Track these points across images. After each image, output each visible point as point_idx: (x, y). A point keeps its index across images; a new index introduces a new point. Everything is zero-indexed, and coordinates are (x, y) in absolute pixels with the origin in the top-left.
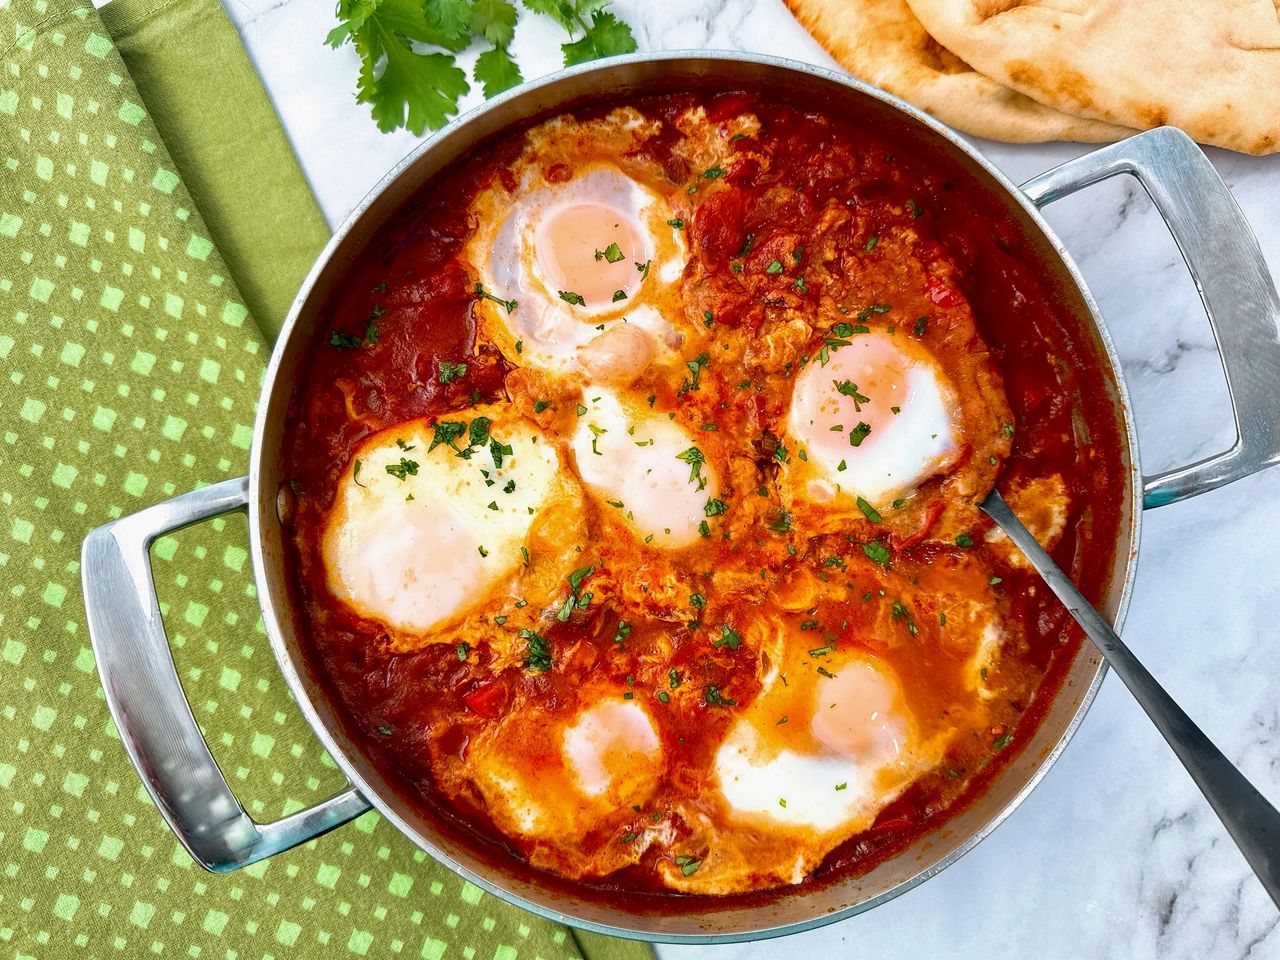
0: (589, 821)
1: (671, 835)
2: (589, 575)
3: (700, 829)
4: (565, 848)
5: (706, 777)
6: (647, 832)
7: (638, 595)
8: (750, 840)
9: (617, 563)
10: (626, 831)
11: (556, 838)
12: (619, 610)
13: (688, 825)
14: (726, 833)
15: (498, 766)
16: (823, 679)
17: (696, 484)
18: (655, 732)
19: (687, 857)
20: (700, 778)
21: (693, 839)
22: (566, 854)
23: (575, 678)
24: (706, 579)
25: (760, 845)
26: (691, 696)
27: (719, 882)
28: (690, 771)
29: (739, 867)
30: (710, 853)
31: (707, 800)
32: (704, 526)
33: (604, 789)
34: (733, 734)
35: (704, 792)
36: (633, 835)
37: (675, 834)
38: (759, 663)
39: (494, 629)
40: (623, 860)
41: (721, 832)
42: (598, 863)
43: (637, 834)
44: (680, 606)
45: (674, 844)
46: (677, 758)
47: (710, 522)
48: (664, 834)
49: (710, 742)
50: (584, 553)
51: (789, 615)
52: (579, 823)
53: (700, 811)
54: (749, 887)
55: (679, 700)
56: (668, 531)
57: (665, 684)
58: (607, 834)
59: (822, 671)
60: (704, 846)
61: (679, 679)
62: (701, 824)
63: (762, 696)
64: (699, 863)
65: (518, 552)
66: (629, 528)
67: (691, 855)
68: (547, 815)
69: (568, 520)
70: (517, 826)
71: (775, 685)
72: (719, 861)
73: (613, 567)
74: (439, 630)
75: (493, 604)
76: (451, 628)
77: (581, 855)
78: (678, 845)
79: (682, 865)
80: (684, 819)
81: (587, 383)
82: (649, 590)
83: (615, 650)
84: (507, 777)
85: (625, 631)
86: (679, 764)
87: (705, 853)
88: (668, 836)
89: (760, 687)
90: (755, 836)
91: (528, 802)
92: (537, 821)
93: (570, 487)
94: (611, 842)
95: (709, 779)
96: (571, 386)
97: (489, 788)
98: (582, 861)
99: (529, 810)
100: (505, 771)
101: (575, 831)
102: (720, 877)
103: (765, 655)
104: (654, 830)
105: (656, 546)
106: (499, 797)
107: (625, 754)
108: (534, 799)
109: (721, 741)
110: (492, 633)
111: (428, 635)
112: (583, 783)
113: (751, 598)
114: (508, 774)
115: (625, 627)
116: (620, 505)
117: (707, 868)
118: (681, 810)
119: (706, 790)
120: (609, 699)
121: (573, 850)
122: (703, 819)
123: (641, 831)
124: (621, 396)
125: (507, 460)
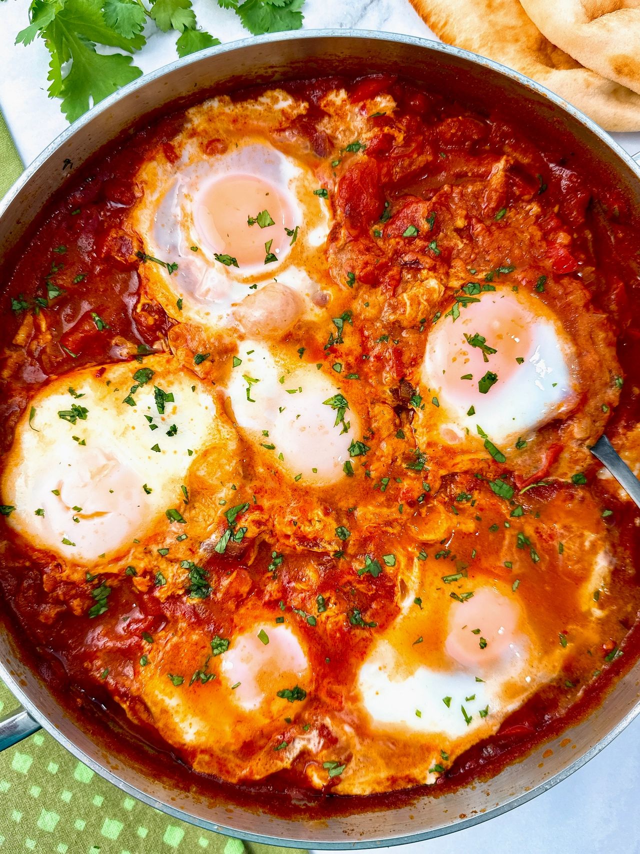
0: (245, 733)
1: (319, 743)
2: (244, 511)
3: (344, 738)
4: (225, 755)
5: (349, 692)
6: (297, 741)
7: (289, 528)
8: (389, 747)
9: (268, 500)
10: (278, 740)
11: (216, 749)
12: (271, 541)
13: (334, 734)
14: (367, 741)
15: (162, 687)
16: (455, 604)
17: (341, 427)
18: (304, 652)
19: (333, 762)
20: (344, 693)
21: (338, 746)
22: (225, 760)
23: (231, 605)
24: (350, 514)
25: (397, 751)
26: (337, 619)
27: (361, 783)
28: (336, 688)
29: (379, 771)
30: (353, 758)
31: (351, 713)
32: (347, 465)
33: (258, 705)
34: (373, 653)
35: (348, 705)
36: (284, 743)
37: (322, 742)
38: (398, 589)
39: (157, 559)
40: (276, 765)
41: (363, 740)
42: (254, 768)
43: (288, 742)
44: (327, 538)
45: (321, 751)
46: (324, 676)
47: (353, 461)
48: (312, 742)
49: (353, 660)
50: (239, 490)
51: (425, 545)
52: (237, 735)
53: (344, 722)
54: (388, 787)
55: (325, 623)
56: (315, 470)
57: (313, 606)
58: (262, 743)
59: (453, 595)
60: (348, 753)
61: (325, 604)
62: (346, 733)
63: (399, 619)
64: (344, 767)
65: (179, 490)
66: (280, 468)
67: (337, 760)
68: (207, 729)
69: (224, 461)
70: (181, 737)
71: (411, 610)
72: (362, 765)
73: (266, 503)
74: (106, 560)
75: (156, 536)
76: (117, 559)
77: (238, 762)
78: (325, 752)
79: (328, 769)
80: (331, 728)
81: (242, 338)
82: (299, 524)
83: (268, 578)
84: (171, 695)
85: (278, 561)
86: (326, 681)
87: (349, 759)
88: (317, 744)
89: (398, 610)
90: (393, 744)
91: (189, 716)
92: (198, 733)
93: (226, 431)
94: (265, 749)
95: (352, 694)
96: (227, 340)
97: (156, 704)
98: (239, 766)
99: (191, 724)
100: (168, 690)
101: (233, 741)
102: (362, 780)
103: (402, 582)
104: (303, 739)
105: (304, 484)
106: (165, 711)
107: (276, 674)
108: (195, 714)
109: (363, 659)
110: (155, 563)
111: (96, 566)
112: (239, 699)
113: (390, 530)
114: (171, 692)
115: (277, 557)
116: (272, 448)
117: (351, 772)
118: (328, 721)
119: (350, 704)
120: (263, 623)
121: (231, 757)
122: (347, 729)
123: (291, 740)
124: (273, 348)
125: (169, 406)
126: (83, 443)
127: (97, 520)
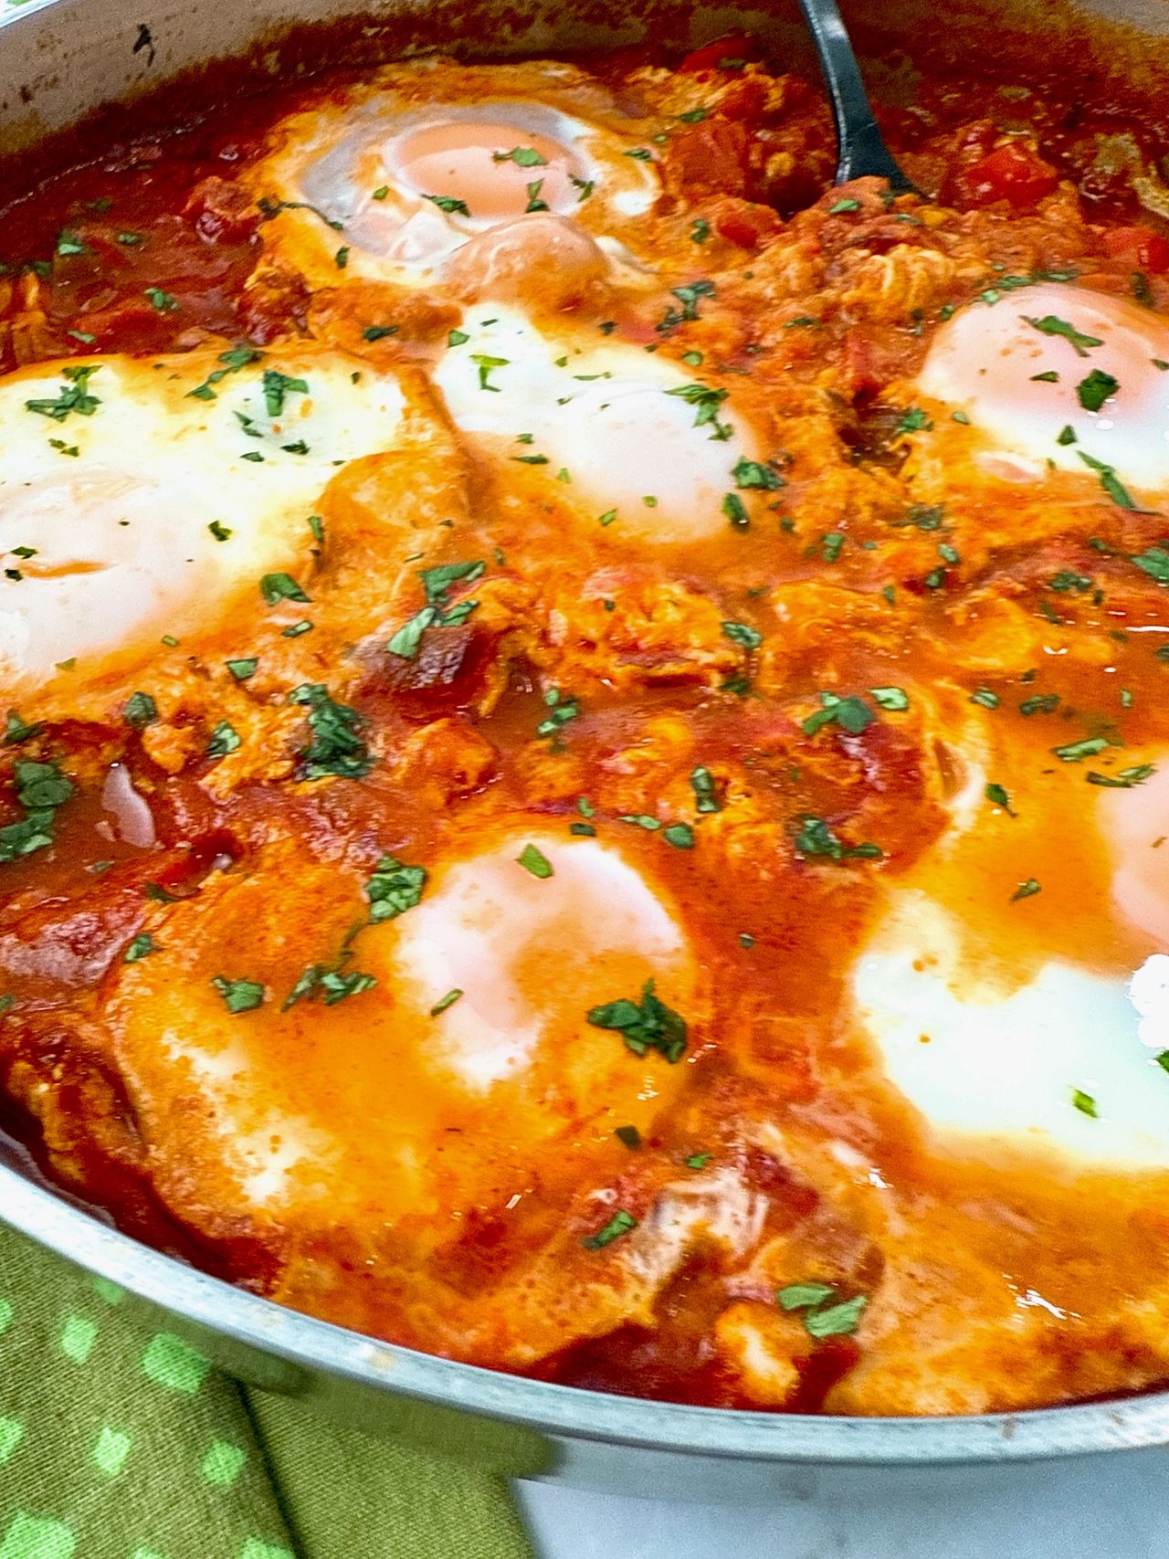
0: (474, 1188)
1: (751, 1211)
2: (470, 577)
3: (839, 1189)
4: (397, 1271)
5: (829, 1036)
6: (669, 1210)
7: (592, 618)
8: (1008, 1225)
9: (537, 559)
10: (599, 1206)
11: (367, 1230)
12: (541, 656)
13: (800, 1179)
14: (925, 1202)
15: (190, 1015)
17: (710, 430)
18: (667, 911)
19: (816, 1281)
20: (812, 1039)
21: (822, 1218)
22: (398, 1291)
23: (434, 794)
24: (755, 599)
25: (1045, 1240)
26: (757, 831)
27: (942, 1365)
28: (782, 1024)
29: (997, 1310)
30: (889, 1271)
31: (842, 1104)
32: (732, 502)
33: (524, 1060)
34: (885, 923)
35: (830, 1080)
36: (624, 1218)
37: (762, 1204)
38: (929, 766)
39: (220, 689)
40: (595, 1302)
41: (910, 1199)
42: (511, 1313)
43: (638, 1214)
44: (695, 640)
45: (763, 1241)
46: (740, 986)
47: (748, 500)
48: (726, 1209)
49: (827, 945)
50: (456, 537)
51: (976, 682)
52: (445, 1183)
53: (826, 1134)
54: (1050, 1382)
55: (722, 842)
56: (651, 501)
57: (681, 806)
58: (536, 1222)
60: (862, 1248)
61: (715, 795)
62: (840, 1171)
63: (948, 840)
64: (860, 1301)
65: (303, 529)
66: (562, 498)
67: (829, 1274)
68: (336, 1155)
69: (422, 477)
70: (236, 1190)
71: (982, 819)
72: (926, 1296)
73: (529, 565)
74: (79, 677)
75: (229, 637)
76: (110, 679)
77: (448, 1297)
78: (778, 1243)
79: (802, 1311)
80: (786, 1160)
81: (471, 300)
82: (620, 609)
83: (539, 752)
84: (216, 1043)
85: (566, 712)
86: (748, 999)
87: (872, 1270)
88: (742, 1217)
89: (941, 822)
90: (1021, 1212)
91: (273, 1114)
92: (300, 1172)
93: (428, 432)
94: (552, 1247)
95: (840, 1043)
96: (438, 302)
97: (155, 1078)
98: (447, 1314)
99: (275, 1139)
100: (208, 1027)
101: (431, 1207)
102: (943, 1348)
103: (941, 751)
104: (691, 1199)
105: (624, 535)
106: (187, 1106)
107: (581, 959)
108: (293, 1106)
109: (854, 941)
110: (216, 695)
112: (456, 1047)
113: (875, 640)
114: (219, 1034)
115: (562, 704)
116: (541, 461)
117: (890, 1322)
118: (770, 1135)
119: (836, 1074)
121: (420, 1279)
122: (845, 1155)
123: (647, 1205)
125: (293, 401)
126: (74, 452)
127: (72, 580)
